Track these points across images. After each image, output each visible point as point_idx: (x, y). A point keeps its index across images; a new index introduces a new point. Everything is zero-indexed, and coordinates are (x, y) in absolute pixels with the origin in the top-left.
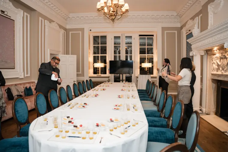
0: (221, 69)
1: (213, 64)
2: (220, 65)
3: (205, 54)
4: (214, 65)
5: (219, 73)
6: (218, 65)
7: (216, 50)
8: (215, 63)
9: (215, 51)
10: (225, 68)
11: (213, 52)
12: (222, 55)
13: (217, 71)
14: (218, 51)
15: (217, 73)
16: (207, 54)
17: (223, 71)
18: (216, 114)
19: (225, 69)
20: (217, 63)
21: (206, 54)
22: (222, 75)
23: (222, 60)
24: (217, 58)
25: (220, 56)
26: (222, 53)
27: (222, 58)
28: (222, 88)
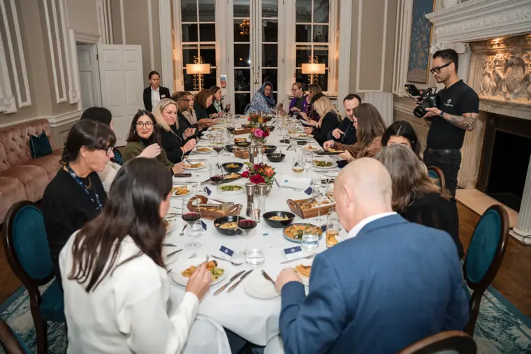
0: (504, 89)
1: (484, 75)
2: (504, 80)
3: (466, 51)
4: (487, 79)
5: (499, 98)
6: (498, 80)
7: (499, 45)
8: (491, 73)
9: (496, 47)
10: (515, 89)
11: (489, 48)
12: (512, 57)
13: (494, 94)
14: (502, 46)
15: (494, 98)
16: (472, 50)
17: (508, 95)
18: (478, 186)
19: (516, 91)
20: (498, 75)
21: (469, 51)
22: (507, 104)
23: (510, 69)
24: (497, 64)
25: (507, 60)
26: (513, 53)
27: (512, 65)
28: (498, 132)
